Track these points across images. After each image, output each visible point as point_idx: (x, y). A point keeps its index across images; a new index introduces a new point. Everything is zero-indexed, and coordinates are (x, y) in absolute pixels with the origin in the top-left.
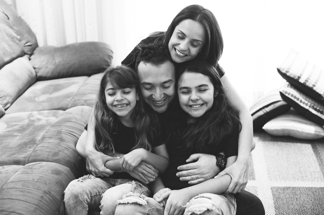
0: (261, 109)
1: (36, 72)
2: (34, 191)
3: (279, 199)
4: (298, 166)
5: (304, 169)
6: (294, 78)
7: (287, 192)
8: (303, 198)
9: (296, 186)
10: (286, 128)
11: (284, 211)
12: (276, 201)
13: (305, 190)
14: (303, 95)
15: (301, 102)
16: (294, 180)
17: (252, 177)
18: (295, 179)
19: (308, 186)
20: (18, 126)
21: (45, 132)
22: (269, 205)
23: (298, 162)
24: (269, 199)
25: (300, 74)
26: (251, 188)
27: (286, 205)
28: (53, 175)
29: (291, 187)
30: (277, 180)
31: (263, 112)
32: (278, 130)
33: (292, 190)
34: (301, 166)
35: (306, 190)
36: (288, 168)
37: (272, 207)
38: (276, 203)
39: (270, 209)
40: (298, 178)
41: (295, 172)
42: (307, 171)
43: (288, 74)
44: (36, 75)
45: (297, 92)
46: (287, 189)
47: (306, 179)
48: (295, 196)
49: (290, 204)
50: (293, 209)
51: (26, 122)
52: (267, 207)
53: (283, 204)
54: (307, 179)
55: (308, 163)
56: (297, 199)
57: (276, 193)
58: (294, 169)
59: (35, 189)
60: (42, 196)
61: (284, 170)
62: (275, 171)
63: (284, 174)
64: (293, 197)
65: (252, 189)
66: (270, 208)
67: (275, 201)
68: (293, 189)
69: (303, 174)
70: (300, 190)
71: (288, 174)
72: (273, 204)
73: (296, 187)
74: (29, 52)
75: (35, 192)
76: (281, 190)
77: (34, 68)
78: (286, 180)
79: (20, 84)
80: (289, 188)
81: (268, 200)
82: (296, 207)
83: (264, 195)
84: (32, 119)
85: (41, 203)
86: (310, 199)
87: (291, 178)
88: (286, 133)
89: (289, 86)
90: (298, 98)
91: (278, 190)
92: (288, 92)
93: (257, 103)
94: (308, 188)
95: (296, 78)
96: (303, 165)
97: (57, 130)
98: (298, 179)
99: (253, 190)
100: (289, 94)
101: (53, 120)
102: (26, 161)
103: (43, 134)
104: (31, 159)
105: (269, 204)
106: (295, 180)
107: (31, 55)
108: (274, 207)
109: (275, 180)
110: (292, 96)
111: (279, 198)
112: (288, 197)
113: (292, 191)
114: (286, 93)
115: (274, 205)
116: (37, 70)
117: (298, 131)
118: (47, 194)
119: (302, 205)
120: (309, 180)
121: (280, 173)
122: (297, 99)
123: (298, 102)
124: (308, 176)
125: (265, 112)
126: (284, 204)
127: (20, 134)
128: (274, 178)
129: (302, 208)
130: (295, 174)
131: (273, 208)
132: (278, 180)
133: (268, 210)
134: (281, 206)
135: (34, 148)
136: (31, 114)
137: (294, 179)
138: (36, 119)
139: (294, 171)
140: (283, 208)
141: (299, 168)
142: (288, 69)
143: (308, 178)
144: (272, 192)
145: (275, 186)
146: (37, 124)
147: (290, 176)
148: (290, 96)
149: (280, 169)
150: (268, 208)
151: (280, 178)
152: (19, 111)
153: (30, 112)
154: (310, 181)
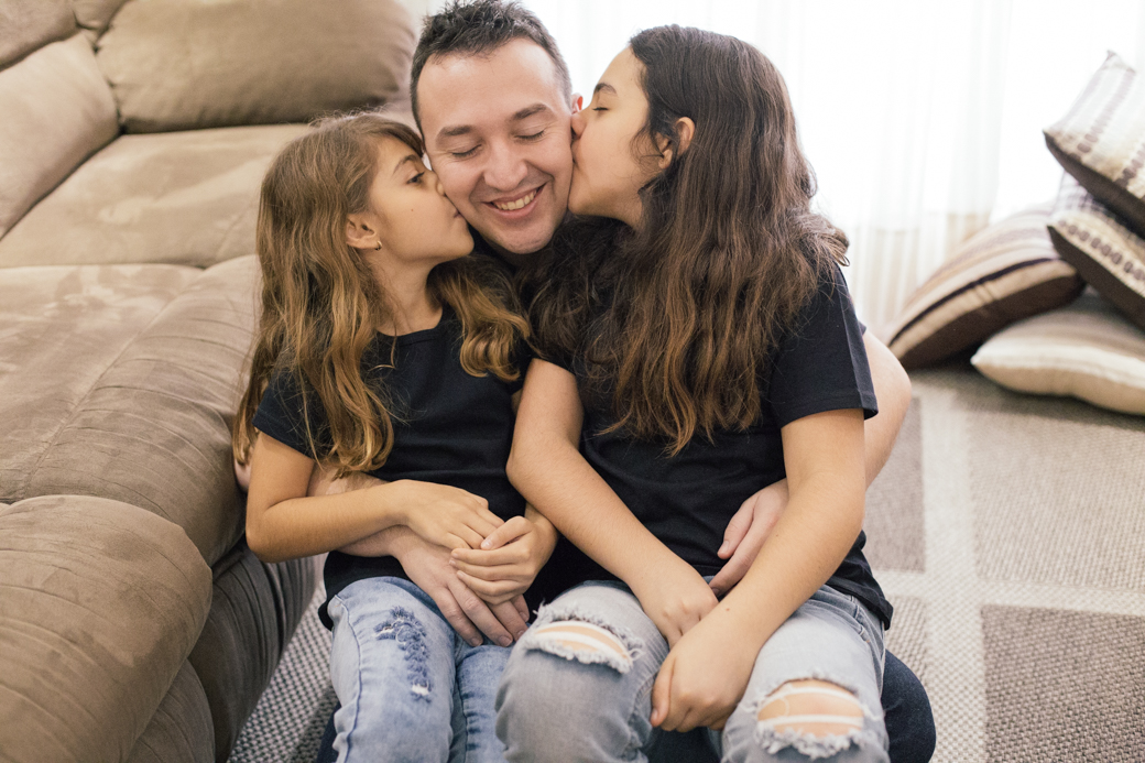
0: (971, 286)
1: (118, 102)
2: (24, 630)
3: (1005, 660)
4: (1093, 525)
5: (1118, 539)
6: (1109, 175)
7: (1040, 632)
8: (1100, 659)
9: (1079, 608)
10: (1063, 366)
11: (1021, 714)
12: (996, 667)
13: (1110, 628)
14: (1137, 243)
15: (1128, 269)
16: (1071, 582)
17: (912, 559)
18: (1079, 577)
19: (1125, 612)
20: (14, 331)
21: (110, 361)
22: (966, 684)
23: (1096, 509)
24: (970, 655)
25: (1133, 161)
26: (903, 604)
27: (1032, 687)
28: (109, 560)
29: (1057, 612)
30: (1007, 575)
31: (980, 297)
32: (1029, 373)
33: (1061, 623)
34: (1105, 523)
35: (1114, 626)
36: (1057, 531)
37: (976, 693)
38: (995, 677)
39: (966, 701)
40: (1091, 575)
41: (1080, 550)
42: (1127, 548)
43: (1086, 159)
44: (119, 115)
45: (1117, 231)
46: (1043, 620)
47: (1119, 583)
48: (1069, 651)
49: (1046, 683)
50: (1057, 706)
51: (48, 314)
52: (957, 691)
53: (1020, 683)
54: (1126, 582)
55: (1135, 513)
56: (1076, 662)
57: (997, 633)
58: (1078, 537)
59: (29, 622)
60: (54, 652)
61: (1037, 538)
62: (1003, 537)
63: (1038, 552)
64: (1061, 653)
65: (907, 609)
66: (966, 697)
67: (992, 666)
68: (1064, 620)
69: (1112, 561)
70: (1091, 626)
71: (1053, 553)
72: (981, 681)
73: (1077, 614)
74: (94, 19)
75: (27, 636)
76: (1018, 620)
77: (112, 85)
78: (1042, 578)
79: (49, 151)
80: (1052, 614)
81: (965, 659)
82: (1069, 695)
83: (951, 639)
84: (72, 299)
85: (44, 682)
86: (1129, 666)
87: (1061, 575)
88: (1060, 387)
89: (1089, 203)
90: (1117, 254)
91: (1007, 618)
92: (1082, 227)
93: (959, 260)
94: (1125, 620)
95: (1117, 176)
96: (1117, 520)
97: (156, 357)
98: (1088, 577)
99: (912, 613)
100: (1084, 237)
101: (151, 309)
102: (22, 485)
103: (101, 372)
104: (38, 478)
105: (966, 679)
106: (1077, 582)
107: (104, 30)
108: (983, 691)
109: (1000, 578)
110: (1096, 244)
111: (1007, 654)
112: (1043, 651)
113: (1060, 628)
114: (1073, 230)
115: (986, 686)
116: (120, 93)
117: (1108, 382)
118: (75, 643)
119: (1095, 692)
120: (1130, 586)
121: (1021, 550)
122: (1113, 260)
123: (1117, 270)
124: (1128, 567)
125: (988, 299)
126: (1024, 683)
127: (12, 368)
128: (997, 569)
129: (1094, 702)
130: (1078, 558)
131: (980, 698)
132: (1013, 578)
133: (961, 705)
134: (1011, 691)
135: (56, 429)
136: (73, 278)
137: (1072, 578)
138: (85, 303)
139: (1076, 545)
140: (1020, 697)
141: (1096, 533)
142: (1087, 136)
143: (1126, 578)
144: (984, 627)
145: (999, 602)
146: (85, 324)
147: (1059, 562)
148: (1086, 247)
149: (1023, 530)
150: (961, 696)
151: (1021, 569)
152: (35, 259)
153: (72, 269)
154: (1136, 589)
